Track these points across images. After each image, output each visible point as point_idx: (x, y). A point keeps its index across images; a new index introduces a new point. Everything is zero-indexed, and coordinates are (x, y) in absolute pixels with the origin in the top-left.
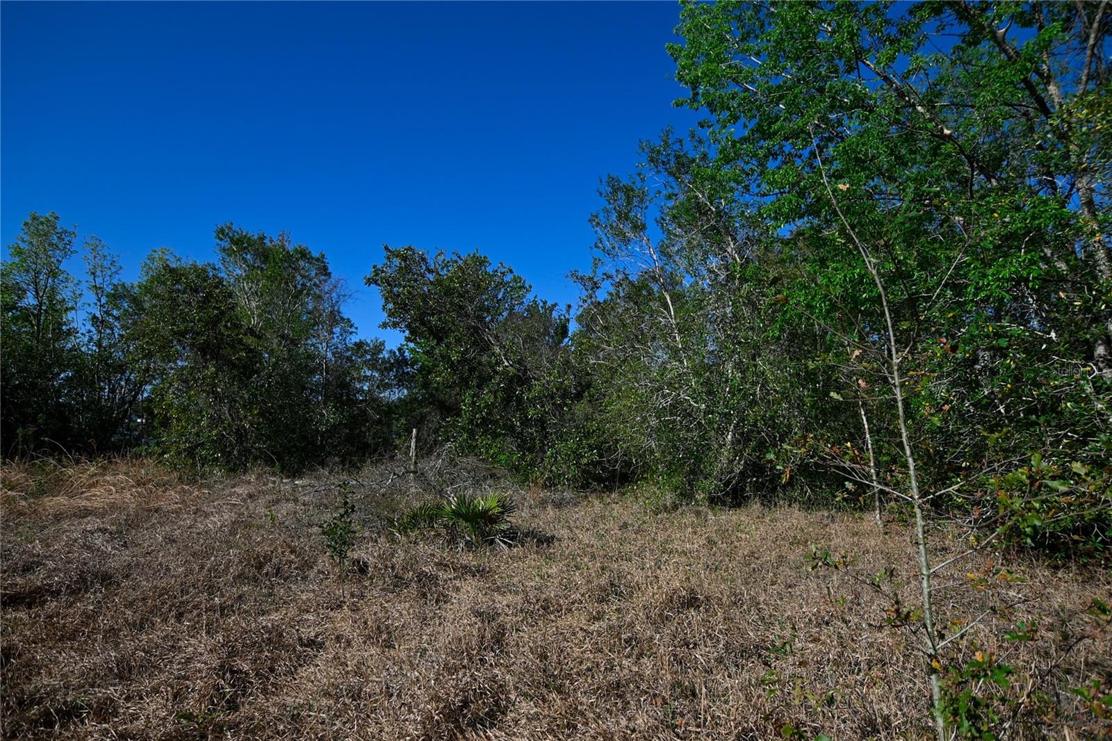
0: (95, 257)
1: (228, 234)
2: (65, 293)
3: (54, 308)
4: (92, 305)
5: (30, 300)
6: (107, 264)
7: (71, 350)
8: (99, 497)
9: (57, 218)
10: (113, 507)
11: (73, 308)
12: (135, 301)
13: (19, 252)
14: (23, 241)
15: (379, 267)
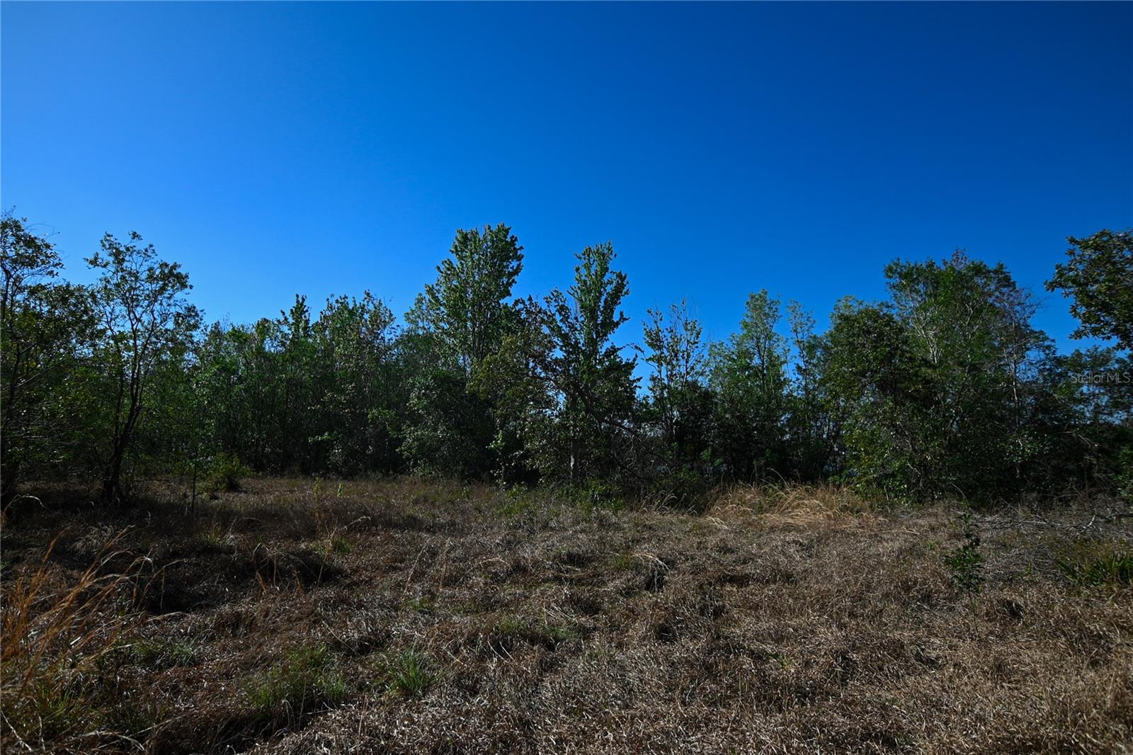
0: (795, 317)
1: (896, 270)
2: (778, 351)
3: (774, 363)
4: (798, 357)
5: (756, 361)
6: (804, 320)
7: (787, 396)
8: (801, 517)
9: (766, 293)
10: (810, 526)
11: (785, 362)
12: (826, 349)
13: (746, 325)
14: (748, 317)
15: (1065, 265)
